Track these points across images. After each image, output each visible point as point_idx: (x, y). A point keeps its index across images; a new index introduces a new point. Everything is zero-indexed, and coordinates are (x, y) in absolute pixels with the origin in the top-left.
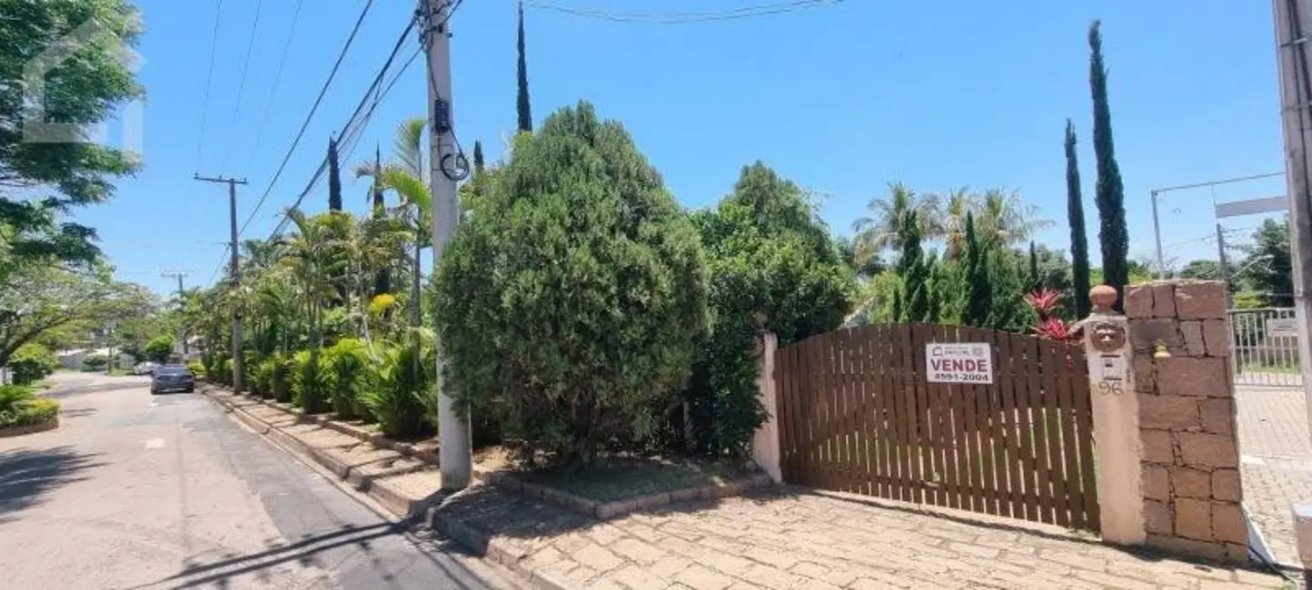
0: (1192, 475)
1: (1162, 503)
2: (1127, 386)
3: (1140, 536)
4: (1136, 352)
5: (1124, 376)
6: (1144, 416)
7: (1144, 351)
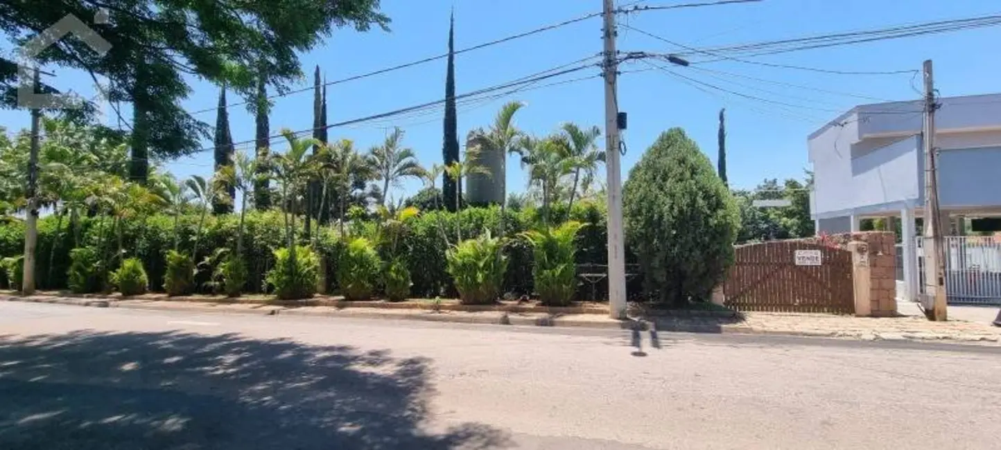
0: (884, 292)
1: (876, 302)
2: (867, 265)
3: (869, 313)
4: (870, 254)
5: (866, 260)
6: (872, 274)
7: (874, 253)
